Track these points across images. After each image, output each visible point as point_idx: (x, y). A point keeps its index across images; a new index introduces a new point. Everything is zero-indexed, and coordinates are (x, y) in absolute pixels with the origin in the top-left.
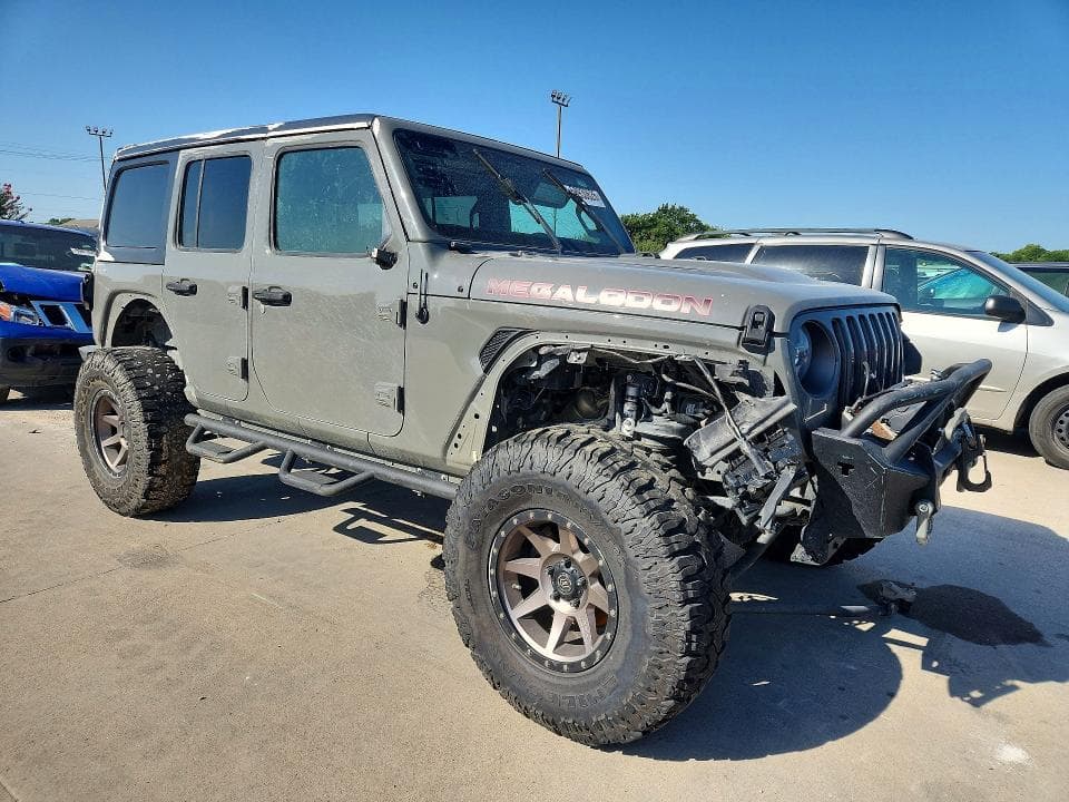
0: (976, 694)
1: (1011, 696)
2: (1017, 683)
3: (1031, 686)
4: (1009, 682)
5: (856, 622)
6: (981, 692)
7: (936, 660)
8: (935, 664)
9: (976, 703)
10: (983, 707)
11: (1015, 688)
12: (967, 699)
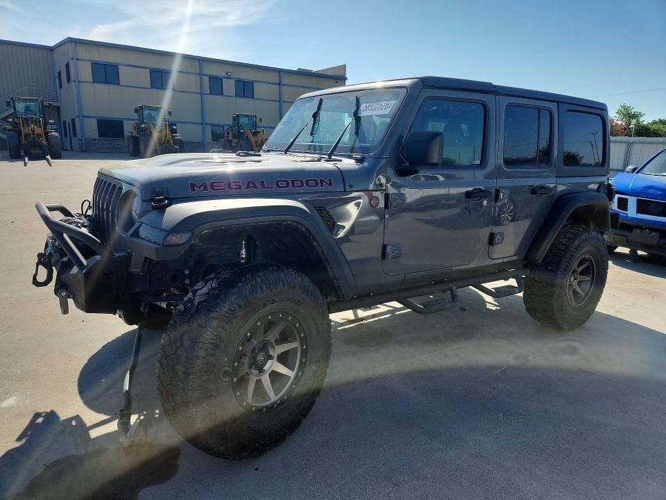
0: (40, 420)
1: (19, 434)
2: (18, 444)
3: (9, 448)
4: (23, 441)
5: (142, 418)
6: (38, 423)
7: (75, 427)
8: (74, 423)
9: (37, 415)
10: (32, 416)
11: (19, 439)
12: (44, 414)
